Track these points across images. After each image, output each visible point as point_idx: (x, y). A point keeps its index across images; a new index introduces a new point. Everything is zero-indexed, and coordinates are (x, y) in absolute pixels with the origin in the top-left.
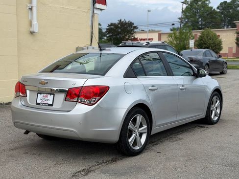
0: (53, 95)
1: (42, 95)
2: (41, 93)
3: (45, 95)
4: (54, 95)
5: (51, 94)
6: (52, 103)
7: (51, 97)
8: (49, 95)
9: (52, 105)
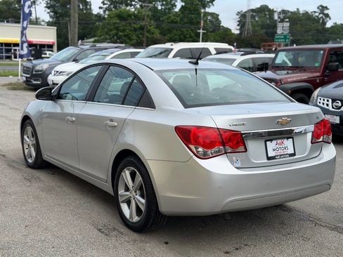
0: (291, 139)
1: (274, 142)
2: (271, 140)
3: (279, 141)
4: (293, 138)
5: (288, 138)
6: (293, 152)
7: (288, 143)
8: (285, 140)
9: (294, 155)
